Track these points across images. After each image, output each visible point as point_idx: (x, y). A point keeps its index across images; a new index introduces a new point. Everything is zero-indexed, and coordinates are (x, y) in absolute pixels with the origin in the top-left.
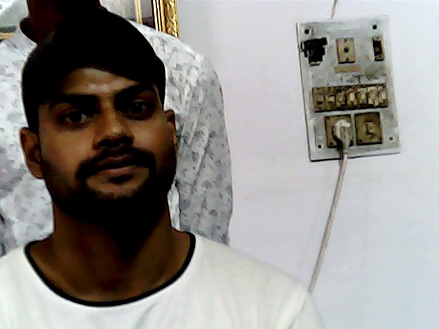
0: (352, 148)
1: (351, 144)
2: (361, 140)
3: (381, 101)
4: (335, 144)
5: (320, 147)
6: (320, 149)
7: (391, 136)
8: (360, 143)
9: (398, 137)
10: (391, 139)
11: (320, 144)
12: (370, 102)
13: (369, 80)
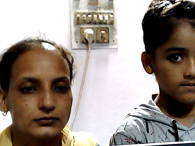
0: (93, 44)
1: (93, 42)
2: (98, 41)
3: (110, 21)
4: (85, 41)
5: (77, 42)
6: (77, 44)
7: (114, 39)
8: (98, 42)
9: (117, 41)
10: (114, 41)
11: (77, 41)
12: (105, 21)
13: (105, 10)
